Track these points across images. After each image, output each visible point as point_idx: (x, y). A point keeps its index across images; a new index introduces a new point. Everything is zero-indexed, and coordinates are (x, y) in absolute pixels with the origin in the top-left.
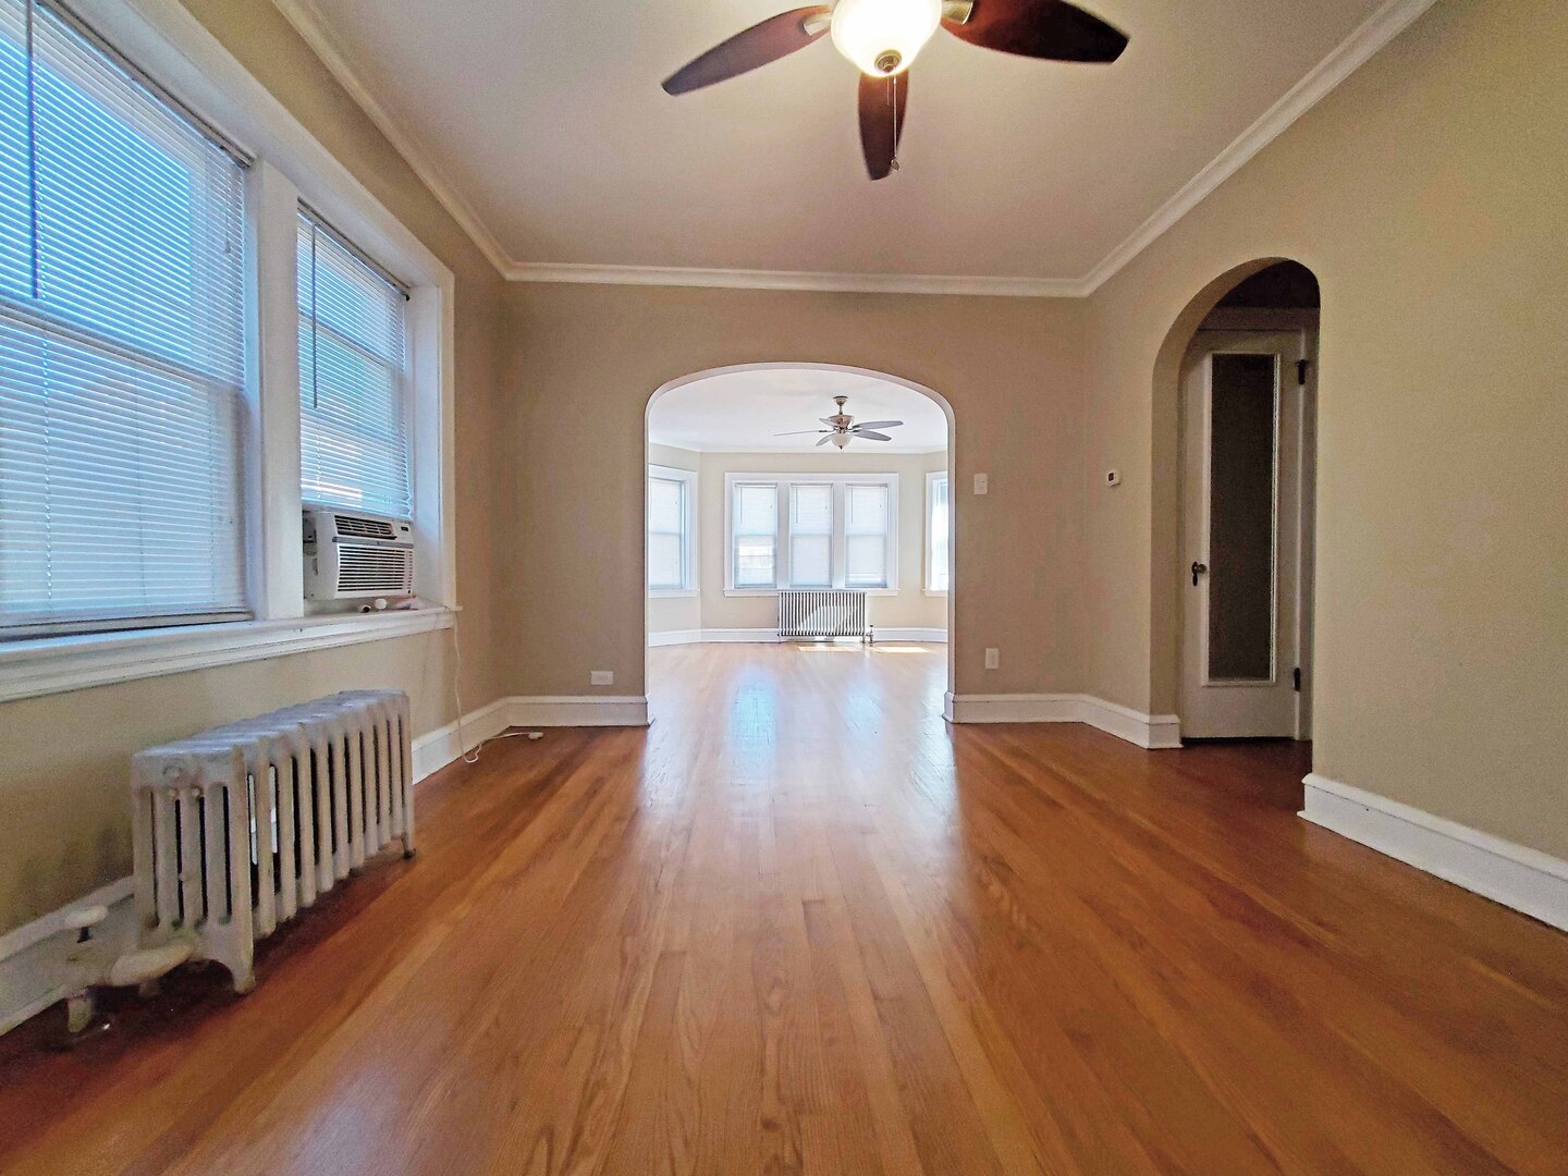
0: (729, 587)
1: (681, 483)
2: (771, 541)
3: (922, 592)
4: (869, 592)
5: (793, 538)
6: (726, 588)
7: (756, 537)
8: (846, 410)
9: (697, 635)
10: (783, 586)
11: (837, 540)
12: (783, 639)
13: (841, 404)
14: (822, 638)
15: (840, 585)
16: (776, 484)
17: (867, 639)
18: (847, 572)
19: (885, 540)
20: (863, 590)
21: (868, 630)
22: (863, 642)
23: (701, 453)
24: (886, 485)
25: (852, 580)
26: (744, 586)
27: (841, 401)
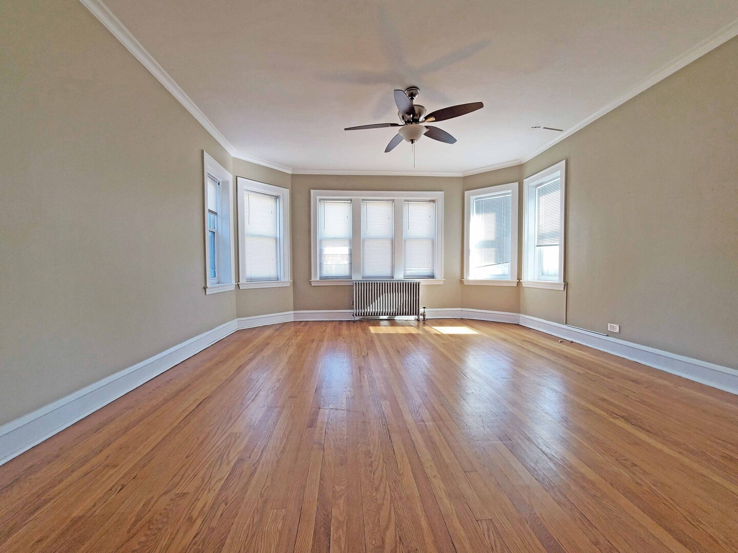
0: (315, 278)
1: (277, 197)
2: (347, 243)
3: (461, 282)
4: (423, 282)
5: (363, 241)
6: (313, 279)
7: (335, 240)
8: (416, 101)
9: (289, 316)
10: (356, 277)
11: (397, 242)
12: (357, 318)
13: (412, 96)
14: (386, 317)
15: (399, 276)
16: (351, 200)
17: (421, 317)
18: (405, 266)
19: (433, 243)
20: (417, 280)
21: (421, 310)
22: (418, 320)
23: (293, 175)
24: (433, 201)
25: (408, 273)
26: (327, 278)
27: (412, 92)
